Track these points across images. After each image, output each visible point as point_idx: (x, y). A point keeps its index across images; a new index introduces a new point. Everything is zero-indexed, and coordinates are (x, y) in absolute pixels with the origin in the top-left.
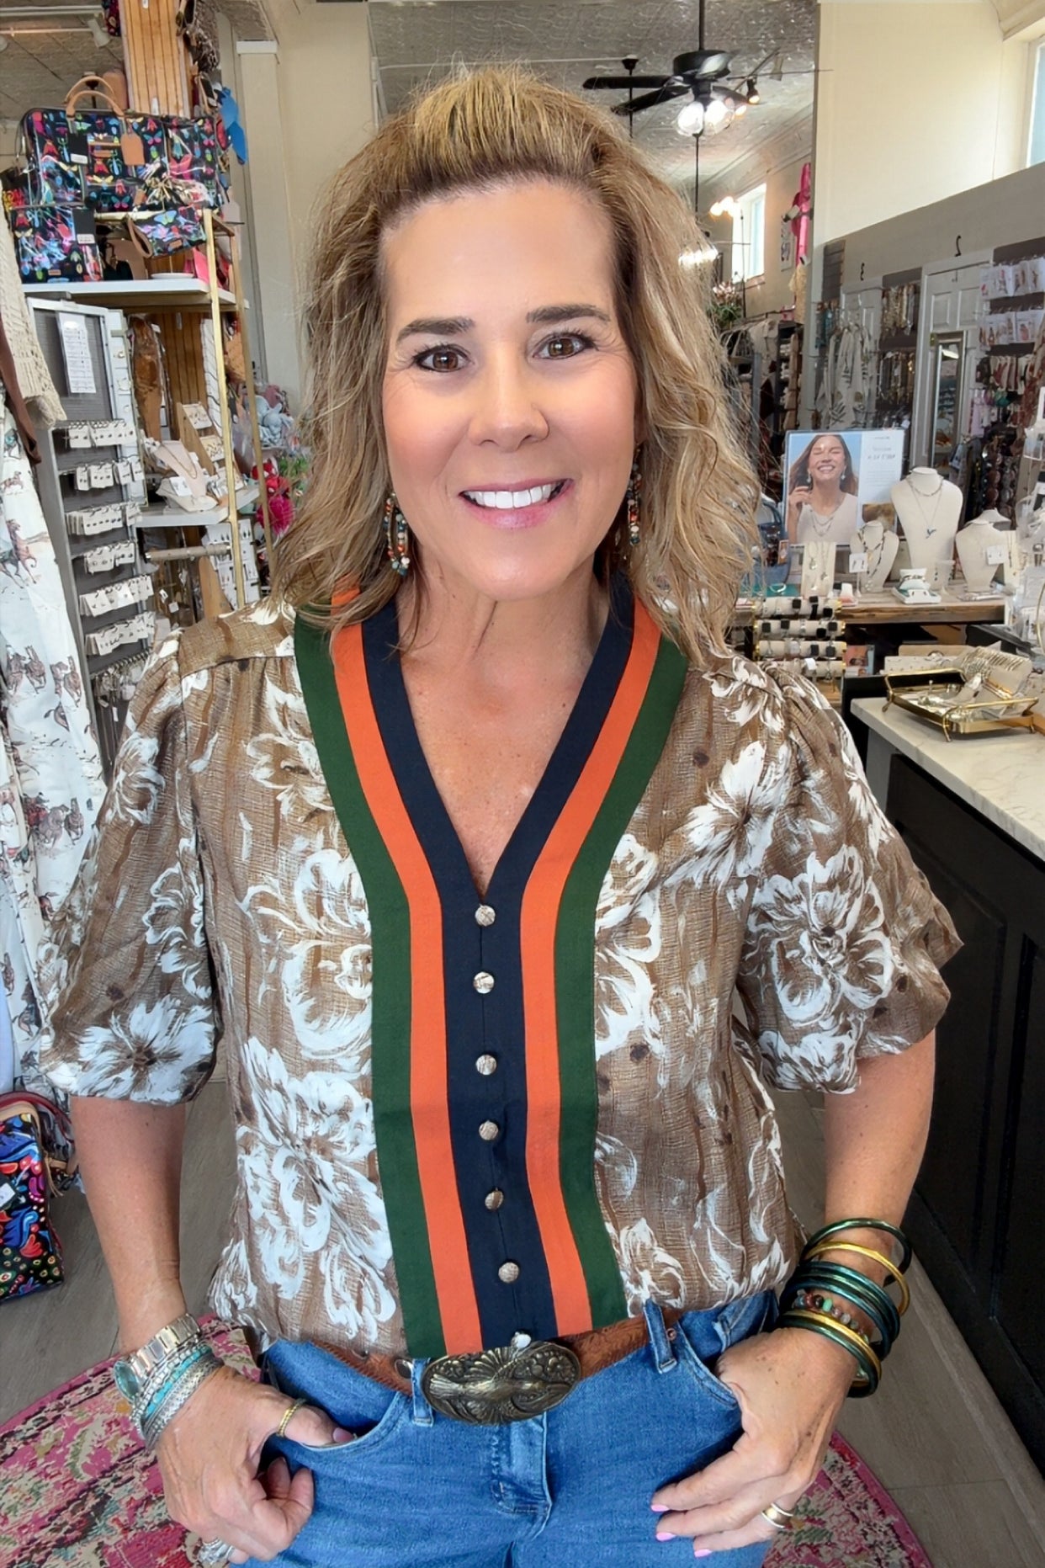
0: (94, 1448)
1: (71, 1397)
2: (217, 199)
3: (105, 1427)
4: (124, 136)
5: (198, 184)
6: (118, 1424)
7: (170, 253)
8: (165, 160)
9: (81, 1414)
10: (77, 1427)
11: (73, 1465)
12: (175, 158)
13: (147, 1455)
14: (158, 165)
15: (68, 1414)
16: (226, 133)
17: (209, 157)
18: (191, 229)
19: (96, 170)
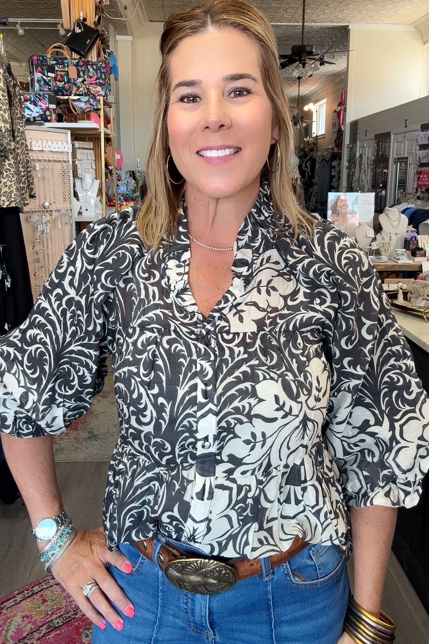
0: (16, 628)
1: (7, 604)
2: (105, 93)
3: (21, 619)
4: (70, 67)
5: (98, 87)
6: (27, 617)
7: (85, 113)
8: (86, 77)
9: (11, 612)
10: (8, 618)
11: (6, 636)
12: (90, 77)
13: (40, 633)
14: (83, 79)
15: (5, 612)
16: (111, 68)
17: (103, 77)
18: (94, 104)
19: (58, 79)
